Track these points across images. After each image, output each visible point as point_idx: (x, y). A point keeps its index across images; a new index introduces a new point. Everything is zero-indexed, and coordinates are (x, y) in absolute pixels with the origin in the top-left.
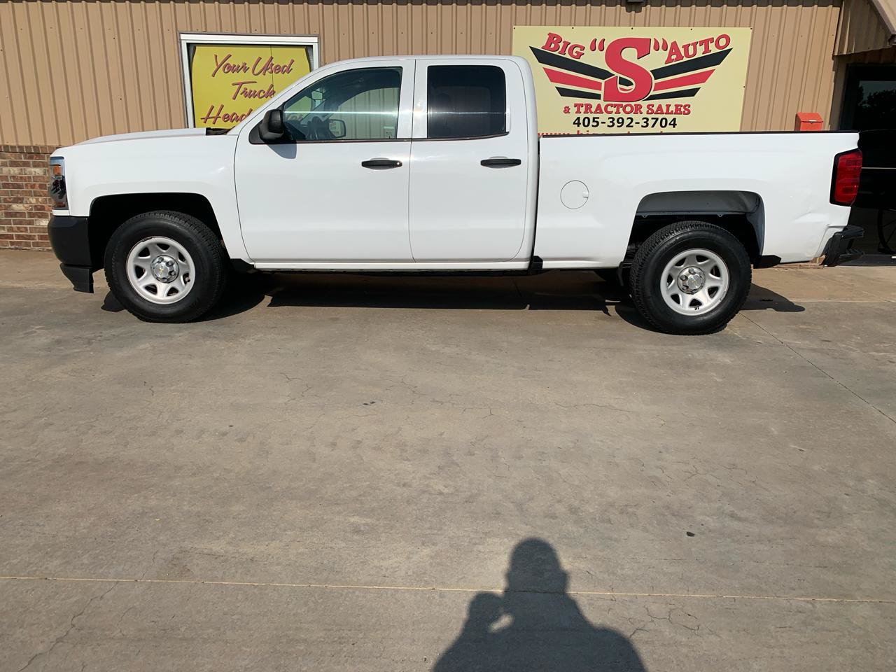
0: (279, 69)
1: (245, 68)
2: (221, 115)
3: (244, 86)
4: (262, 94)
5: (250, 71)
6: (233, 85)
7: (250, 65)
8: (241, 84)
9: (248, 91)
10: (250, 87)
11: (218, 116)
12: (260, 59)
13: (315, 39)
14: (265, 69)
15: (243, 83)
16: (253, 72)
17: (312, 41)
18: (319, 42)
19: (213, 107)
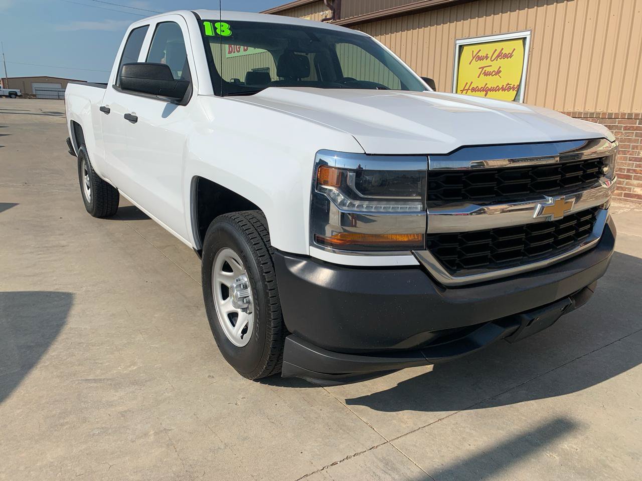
0: (506, 56)
1: (487, 57)
2: (470, 88)
3: (485, 69)
4: (494, 73)
5: (489, 59)
6: (479, 68)
7: (490, 56)
8: (483, 68)
9: (486, 72)
10: (487, 69)
11: (469, 89)
12: (496, 50)
13: (529, 33)
14: (498, 56)
15: (484, 67)
16: (491, 59)
17: (527, 34)
18: (531, 34)
19: (467, 83)
